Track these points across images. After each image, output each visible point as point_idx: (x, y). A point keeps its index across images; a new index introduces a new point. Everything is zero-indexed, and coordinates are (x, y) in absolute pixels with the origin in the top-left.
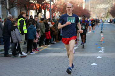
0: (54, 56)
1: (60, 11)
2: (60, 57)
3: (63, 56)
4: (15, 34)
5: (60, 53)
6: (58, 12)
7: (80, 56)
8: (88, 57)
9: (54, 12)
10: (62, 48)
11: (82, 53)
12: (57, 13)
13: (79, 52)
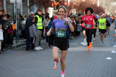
0: (71, 50)
1: (76, 9)
2: (77, 51)
3: (79, 50)
4: (32, 29)
5: (76, 47)
6: (75, 9)
7: (95, 50)
8: (103, 52)
9: (71, 9)
10: (78, 43)
11: (97, 48)
12: (73, 10)
13: (94, 47)
